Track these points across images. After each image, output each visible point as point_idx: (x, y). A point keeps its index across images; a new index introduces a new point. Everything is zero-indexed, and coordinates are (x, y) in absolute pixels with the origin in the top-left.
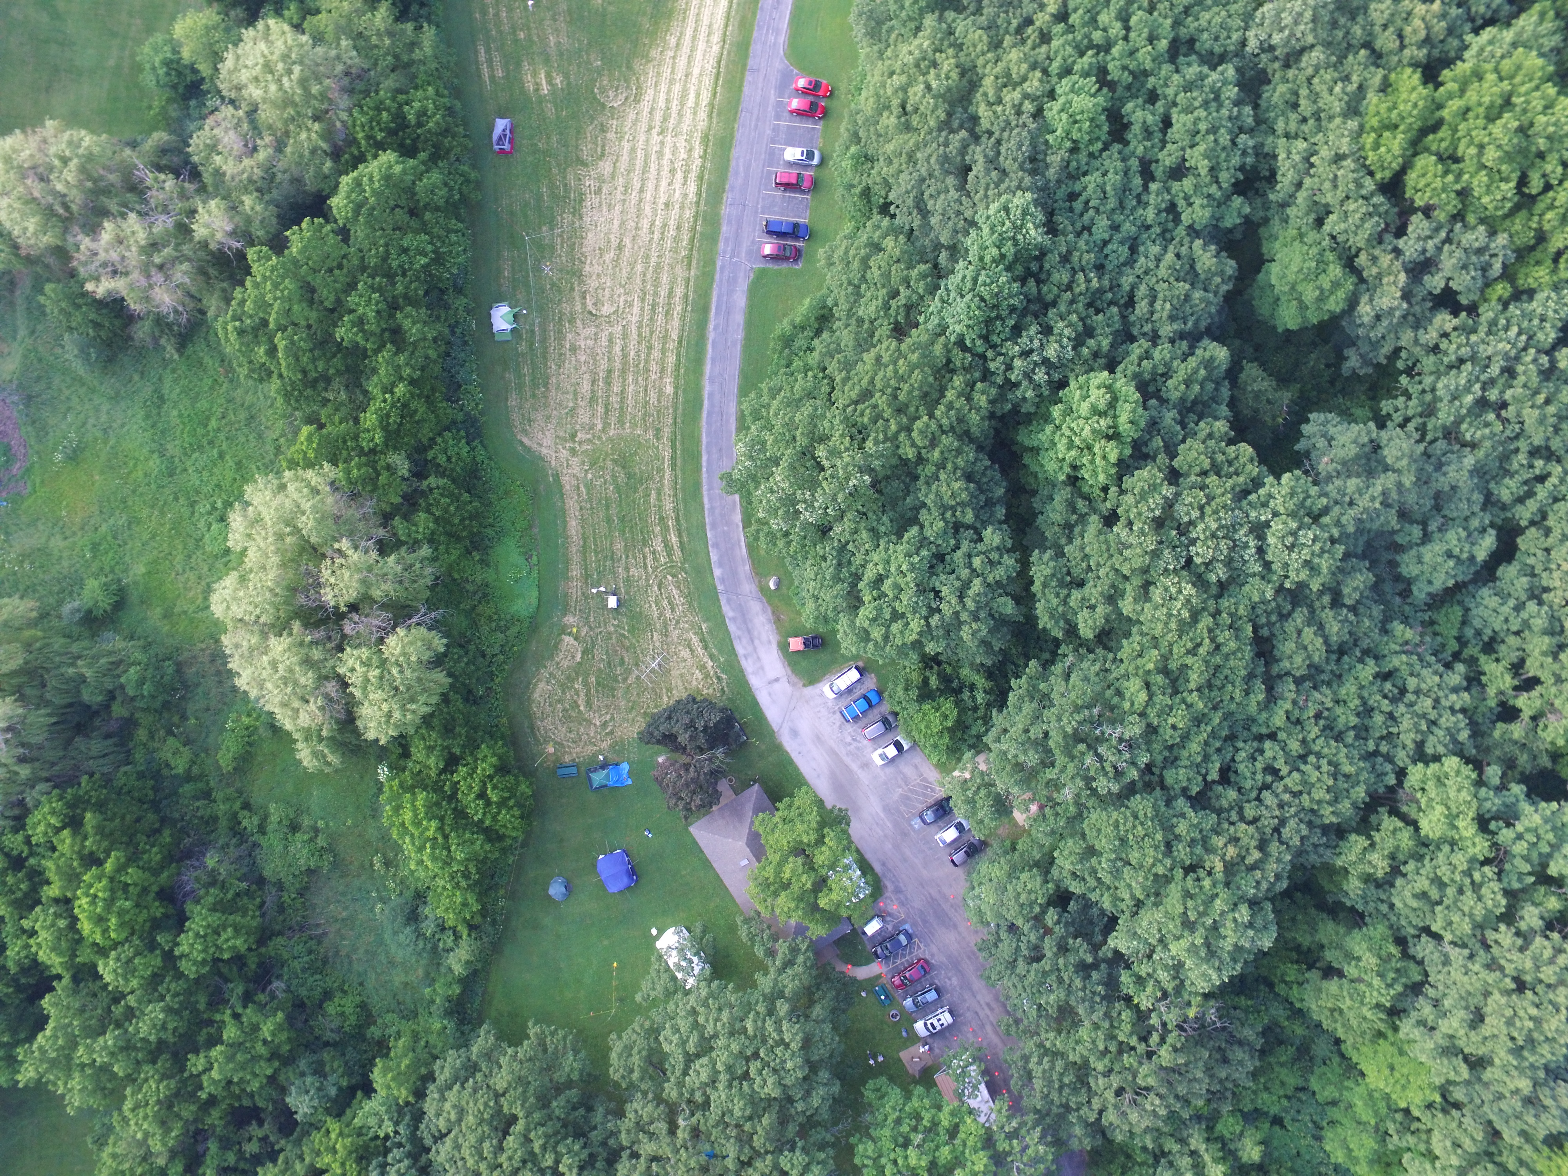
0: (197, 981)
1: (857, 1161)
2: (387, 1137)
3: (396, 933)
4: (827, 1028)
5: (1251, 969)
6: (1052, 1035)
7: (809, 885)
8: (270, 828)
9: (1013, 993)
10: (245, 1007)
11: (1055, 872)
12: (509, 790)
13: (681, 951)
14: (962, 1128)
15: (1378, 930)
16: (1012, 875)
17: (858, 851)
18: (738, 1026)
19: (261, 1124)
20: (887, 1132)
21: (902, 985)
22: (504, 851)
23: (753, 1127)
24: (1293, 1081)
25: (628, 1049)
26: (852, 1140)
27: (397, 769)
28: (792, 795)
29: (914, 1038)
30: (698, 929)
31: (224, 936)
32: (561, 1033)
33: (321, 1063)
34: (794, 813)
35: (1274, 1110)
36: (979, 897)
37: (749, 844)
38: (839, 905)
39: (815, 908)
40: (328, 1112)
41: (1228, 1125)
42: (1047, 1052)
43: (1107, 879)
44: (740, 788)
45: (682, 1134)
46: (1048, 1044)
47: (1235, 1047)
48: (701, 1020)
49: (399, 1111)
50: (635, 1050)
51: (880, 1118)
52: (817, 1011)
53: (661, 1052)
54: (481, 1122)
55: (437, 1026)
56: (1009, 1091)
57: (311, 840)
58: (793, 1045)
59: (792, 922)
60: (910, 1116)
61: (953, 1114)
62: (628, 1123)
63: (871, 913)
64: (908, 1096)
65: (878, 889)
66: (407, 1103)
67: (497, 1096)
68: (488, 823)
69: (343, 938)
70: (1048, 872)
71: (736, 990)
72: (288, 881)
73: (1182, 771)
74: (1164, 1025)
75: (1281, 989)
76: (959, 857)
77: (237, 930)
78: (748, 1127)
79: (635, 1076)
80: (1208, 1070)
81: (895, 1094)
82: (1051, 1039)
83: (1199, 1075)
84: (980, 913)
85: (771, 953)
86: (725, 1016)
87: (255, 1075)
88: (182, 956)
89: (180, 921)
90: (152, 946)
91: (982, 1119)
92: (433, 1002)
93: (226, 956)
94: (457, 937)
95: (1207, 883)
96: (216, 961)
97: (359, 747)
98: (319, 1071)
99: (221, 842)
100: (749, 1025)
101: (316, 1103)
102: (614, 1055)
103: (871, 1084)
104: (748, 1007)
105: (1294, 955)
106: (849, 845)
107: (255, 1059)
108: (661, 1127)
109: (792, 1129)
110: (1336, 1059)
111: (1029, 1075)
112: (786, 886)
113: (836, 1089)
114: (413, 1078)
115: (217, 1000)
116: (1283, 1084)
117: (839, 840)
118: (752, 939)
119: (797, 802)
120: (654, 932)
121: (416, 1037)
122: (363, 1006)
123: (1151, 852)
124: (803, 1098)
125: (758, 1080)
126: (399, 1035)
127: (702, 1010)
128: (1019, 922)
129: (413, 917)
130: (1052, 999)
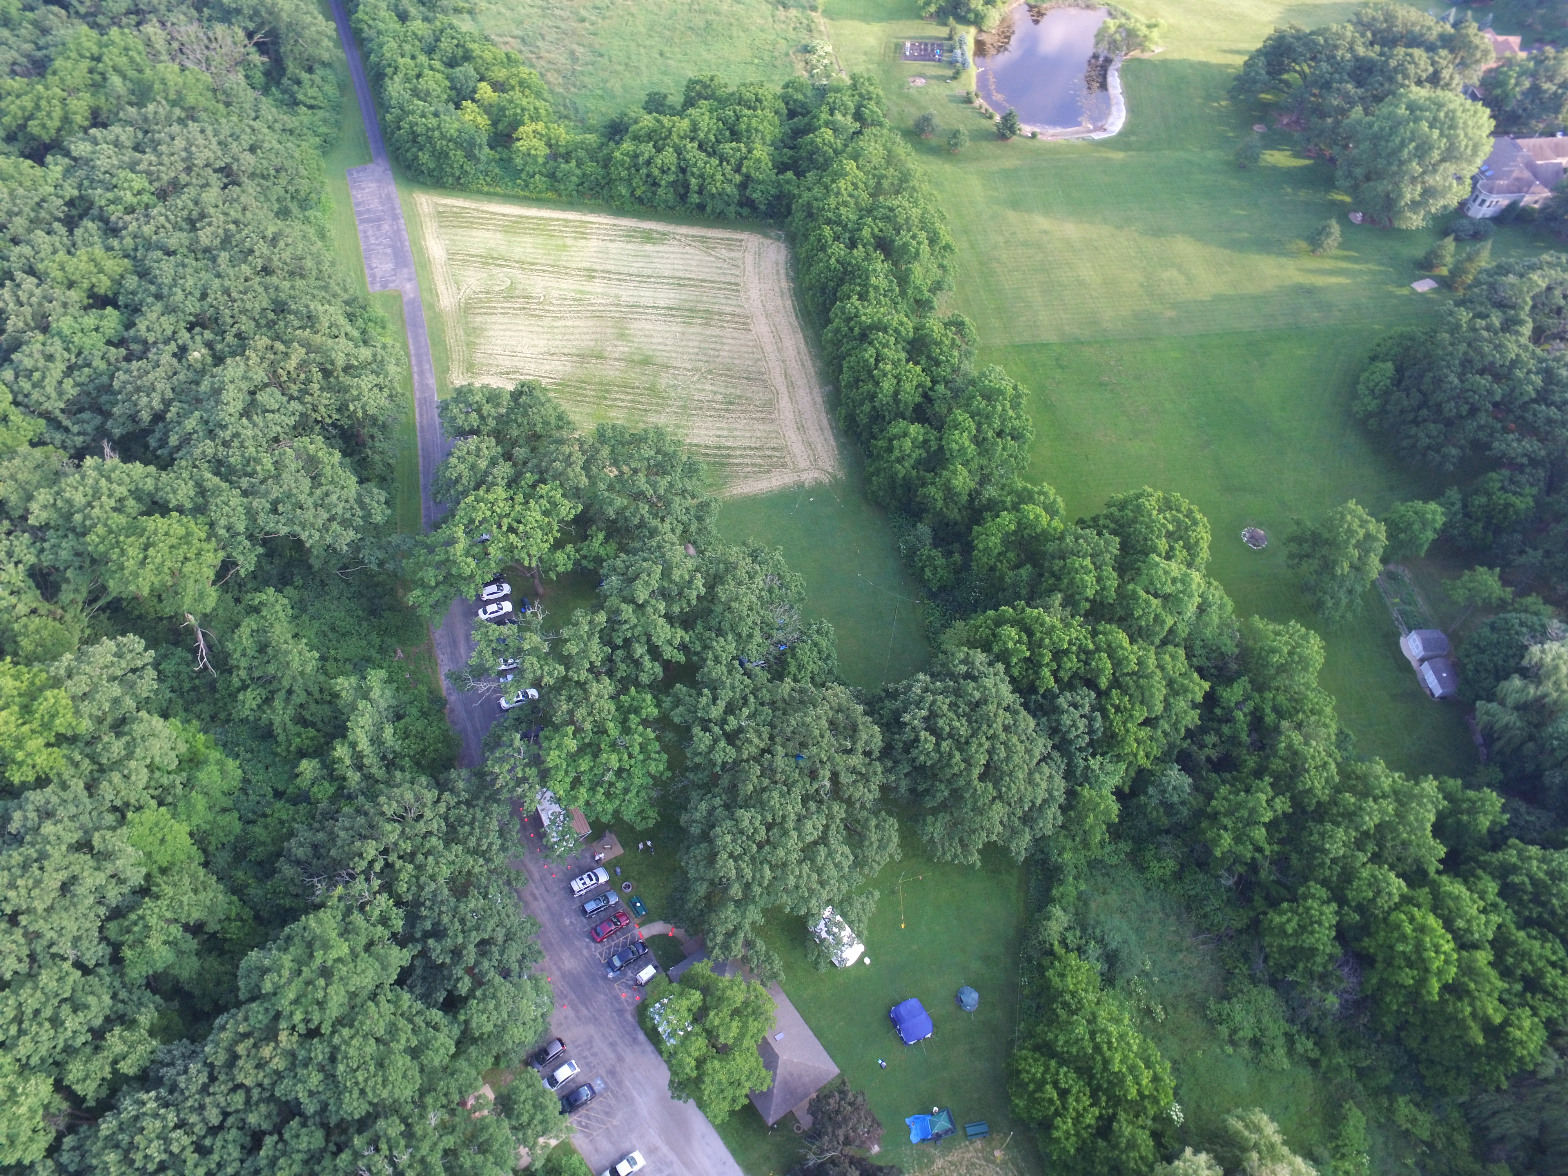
0: (1306, 879)
1: (665, 757)
2: (1094, 755)
3: (1125, 942)
4: (692, 874)
5: (272, 933)
6: (477, 870)
7: (712, 1014)
8: (1282, 1040)
9: (511, 910)
10: (1253, 859)
11: (456, 1031)
12: (1037, 1101)
13: (839, 942)
14: (568, 786)
15: (136, 972)
16: (502, 1029)
17: (661, 1053)
18: (779, 872)
19: (1209, 759)
20: (637, 781)
21: (619, 916)
22: (1031, 1035)
23: (761, 782)
24: (257, 830)
25: (882, 845)
26: (669, 774)
27: (1163, 1119)
28: (732, 1113)
29: (609, 866)
30: (823, 968)
31: (1294, 924)
32: (948, 857)
33: (1168, 814)
34: (729, 1093)
35: (279, 804)
36: (538, 1006)
37: (776, 1057)
38: (681, 994)
39: (705, 991)
40: (1151, 773)
41: (324, 791)
42: (483, 855)
43: (402, 1023)
44: (789, 1118)
45: (825, 773)
46: (481, 861)
47: (303, 858)
48: (815, 876)
49: (1087, 777)
50: (875, 846)
51: (643, 794)
52: (702, 889)
53: (851, 846)
54: (1011, 774)
55: (1067, 856)
56: (522, 819)
57: (1234, 1031)
58: (725, 856)
59: (728, 976)
60: (616, 796)
61: (576, 798)
62: (877, 781)
63: (647, 988)
64: (616, 813)
65: (642, 1013)
66: (1081, 785)
67: (1000, 797)
68: (1053, 1063)
69: (1176, 932)
70: (464, 1033)
71: (780, 909)
72: (1246, 986)
73: (303, 1146)
74: (367, 880)
75: (247, 913)
76: (557, 1048)
77: (1283, 933)
78: (766, 782)
79: (873, 822)
80: (333, 837)
81: (628, 815)
82: (477, 866)
83: (342, 834)
84: (537, 989)
85: (749, 944)
86: (792, 881)
87: (1225, 798)
88: (1328, 902)
89: (1342, 935)
90: (1360, 909)
91: (549, 794)
92: (1075, 878)
93: (1285, 905)
94: (1063, 942)
95: (298, 1017)
96: (1294, 900)
97: (1211, 1141)
98: (1169, 808)
99: (1328, 1022)
100: (768, 873)
101: (1164, 779)
102: (896, 839)
103: (651, 823)
104: (769, 890)
105: (227, 946)
106: (670, 1058)
107: (1230, 813)
108: (845, 779)
109: (725, 781)
110: (211, 848)
111: (501, 833)
112: (736, 1012)
113: (684, 818)
114: (1080, 806)
115: (1281, 862)
116: (266, 827)
117: (681, 1065)
118: (769, 959)
119: (726, 1106)
120: (867, 961)
121: (1086, 845)
122: (1141, 869)
123: (352, 1052)
124: (714, 808)
125: (757, 824)
126: (1102, 844)
127: (815, 886)
128: (498, 979)
129: (1111, 959)
130: (474, 902)
